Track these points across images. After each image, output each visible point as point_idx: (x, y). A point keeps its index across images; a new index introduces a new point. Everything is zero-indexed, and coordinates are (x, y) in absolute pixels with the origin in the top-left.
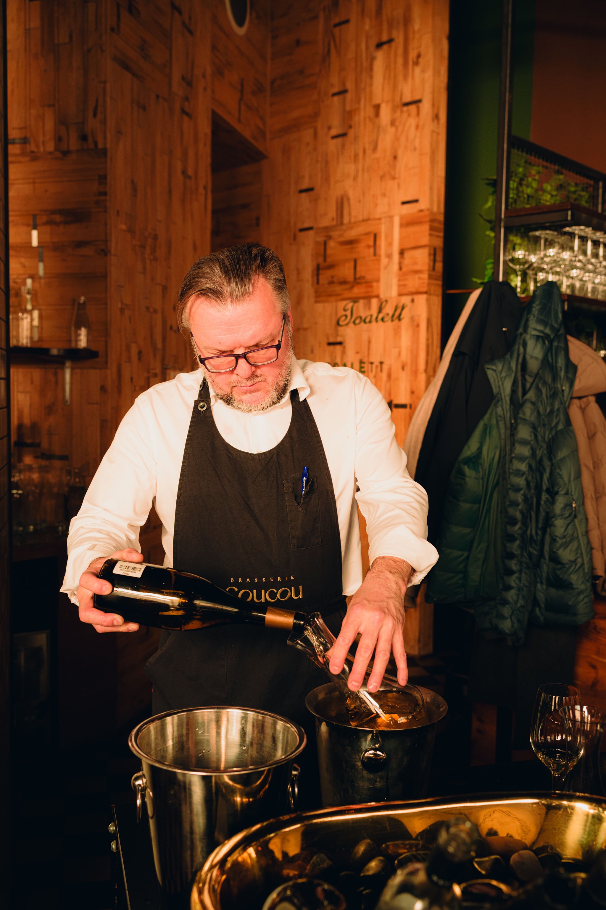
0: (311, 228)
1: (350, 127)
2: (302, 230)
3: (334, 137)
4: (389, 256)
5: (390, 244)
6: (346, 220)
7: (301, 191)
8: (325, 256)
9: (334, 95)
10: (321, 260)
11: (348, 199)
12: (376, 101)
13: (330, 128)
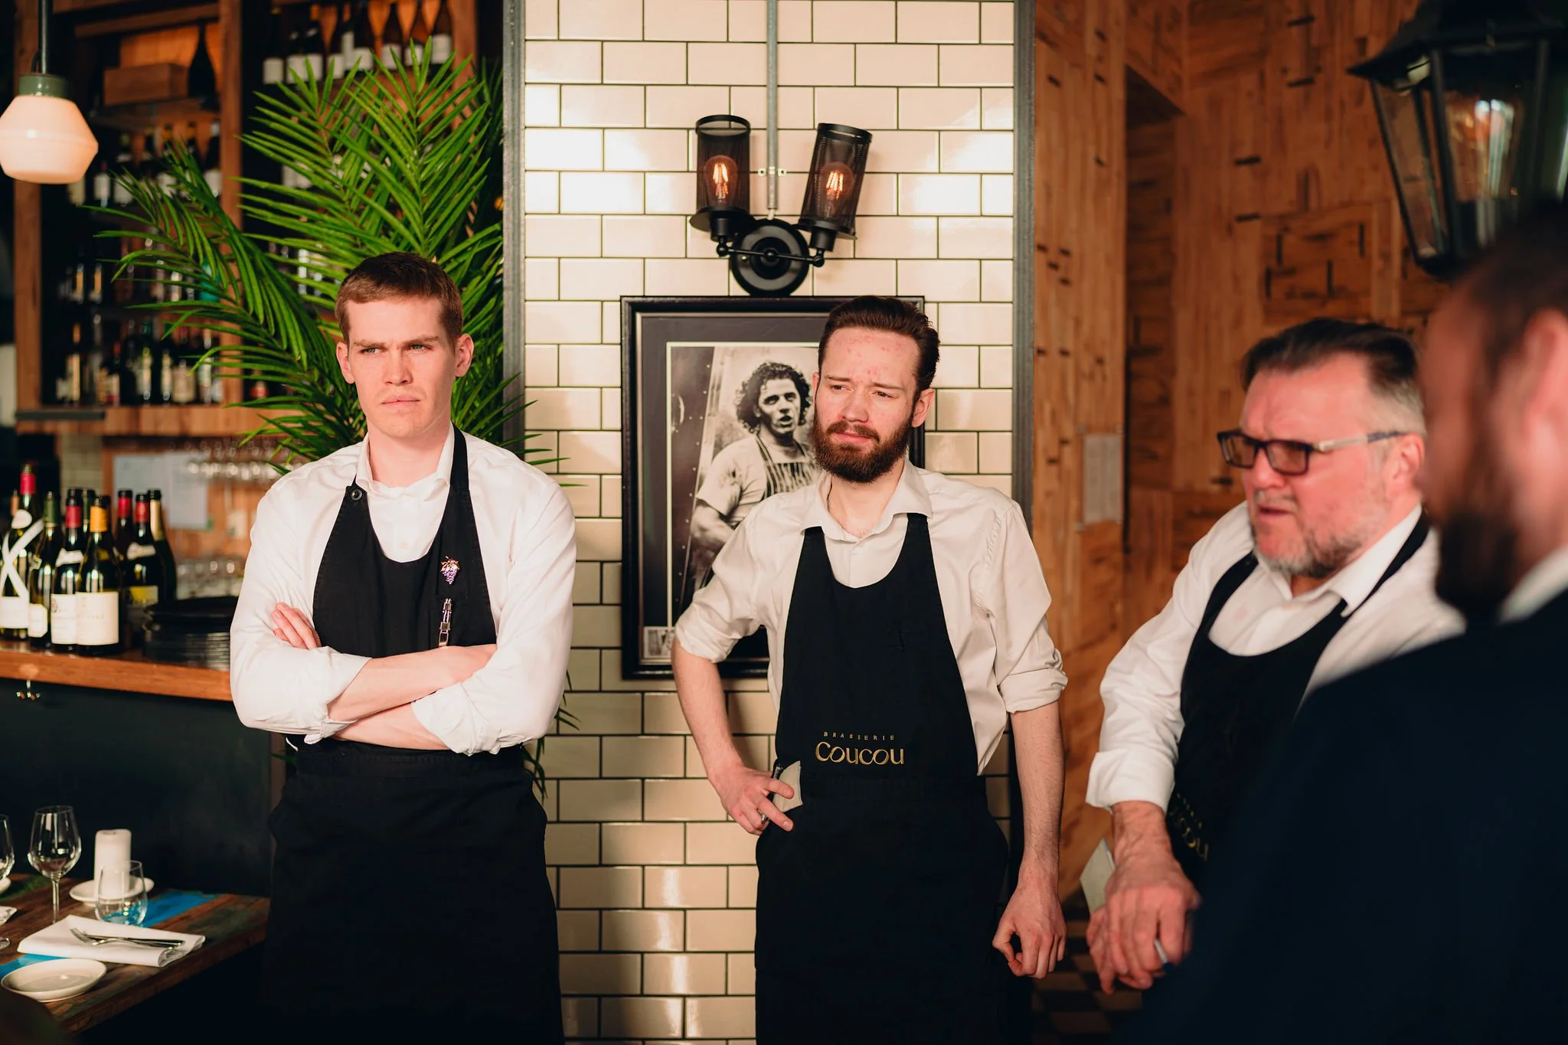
0: (1254, 217)
1: (1318, 69)
2: (1242, 219)
3: (1292, 85)
4: (1386, 257)
5: (1386, 239)
6: (1313, 203)
7: (1239, 162)
8: (1279, 258)
9: (1291, 24)
10: (1273, 262)
11: (1317, 174)
12: (1362, 32)
13: (1285, 71)
